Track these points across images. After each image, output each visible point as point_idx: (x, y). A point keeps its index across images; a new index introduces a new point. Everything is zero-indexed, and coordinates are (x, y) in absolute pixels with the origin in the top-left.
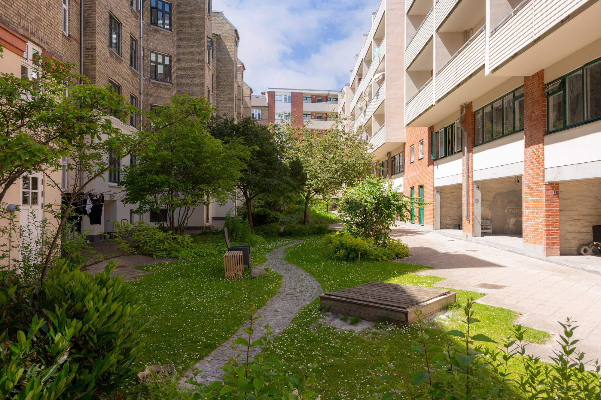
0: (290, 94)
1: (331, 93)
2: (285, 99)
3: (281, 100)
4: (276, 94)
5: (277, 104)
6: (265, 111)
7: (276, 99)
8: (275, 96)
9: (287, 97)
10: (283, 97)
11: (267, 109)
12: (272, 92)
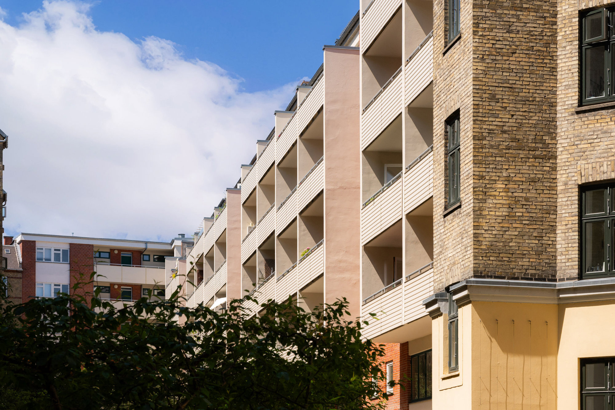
0: (67, 247)
1: (150, 247)
2: (57, 257)
3: (48, 257)
4: (38, 245)
5: (39, 266)
6: (16, 281)
7: (37, 256)
8: (37, 251)
9: (61, 252)
10: (53, 252)
11: (20, 275)
12: (29, 241)
